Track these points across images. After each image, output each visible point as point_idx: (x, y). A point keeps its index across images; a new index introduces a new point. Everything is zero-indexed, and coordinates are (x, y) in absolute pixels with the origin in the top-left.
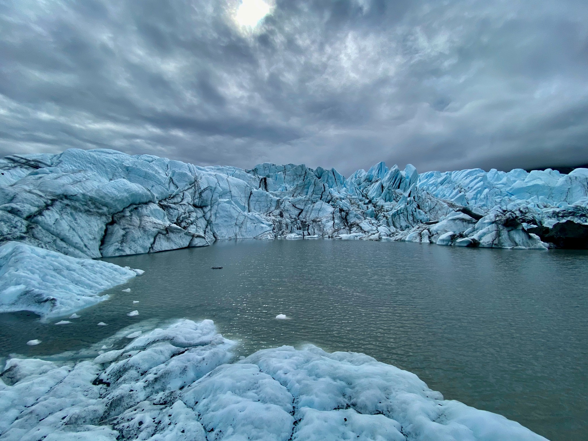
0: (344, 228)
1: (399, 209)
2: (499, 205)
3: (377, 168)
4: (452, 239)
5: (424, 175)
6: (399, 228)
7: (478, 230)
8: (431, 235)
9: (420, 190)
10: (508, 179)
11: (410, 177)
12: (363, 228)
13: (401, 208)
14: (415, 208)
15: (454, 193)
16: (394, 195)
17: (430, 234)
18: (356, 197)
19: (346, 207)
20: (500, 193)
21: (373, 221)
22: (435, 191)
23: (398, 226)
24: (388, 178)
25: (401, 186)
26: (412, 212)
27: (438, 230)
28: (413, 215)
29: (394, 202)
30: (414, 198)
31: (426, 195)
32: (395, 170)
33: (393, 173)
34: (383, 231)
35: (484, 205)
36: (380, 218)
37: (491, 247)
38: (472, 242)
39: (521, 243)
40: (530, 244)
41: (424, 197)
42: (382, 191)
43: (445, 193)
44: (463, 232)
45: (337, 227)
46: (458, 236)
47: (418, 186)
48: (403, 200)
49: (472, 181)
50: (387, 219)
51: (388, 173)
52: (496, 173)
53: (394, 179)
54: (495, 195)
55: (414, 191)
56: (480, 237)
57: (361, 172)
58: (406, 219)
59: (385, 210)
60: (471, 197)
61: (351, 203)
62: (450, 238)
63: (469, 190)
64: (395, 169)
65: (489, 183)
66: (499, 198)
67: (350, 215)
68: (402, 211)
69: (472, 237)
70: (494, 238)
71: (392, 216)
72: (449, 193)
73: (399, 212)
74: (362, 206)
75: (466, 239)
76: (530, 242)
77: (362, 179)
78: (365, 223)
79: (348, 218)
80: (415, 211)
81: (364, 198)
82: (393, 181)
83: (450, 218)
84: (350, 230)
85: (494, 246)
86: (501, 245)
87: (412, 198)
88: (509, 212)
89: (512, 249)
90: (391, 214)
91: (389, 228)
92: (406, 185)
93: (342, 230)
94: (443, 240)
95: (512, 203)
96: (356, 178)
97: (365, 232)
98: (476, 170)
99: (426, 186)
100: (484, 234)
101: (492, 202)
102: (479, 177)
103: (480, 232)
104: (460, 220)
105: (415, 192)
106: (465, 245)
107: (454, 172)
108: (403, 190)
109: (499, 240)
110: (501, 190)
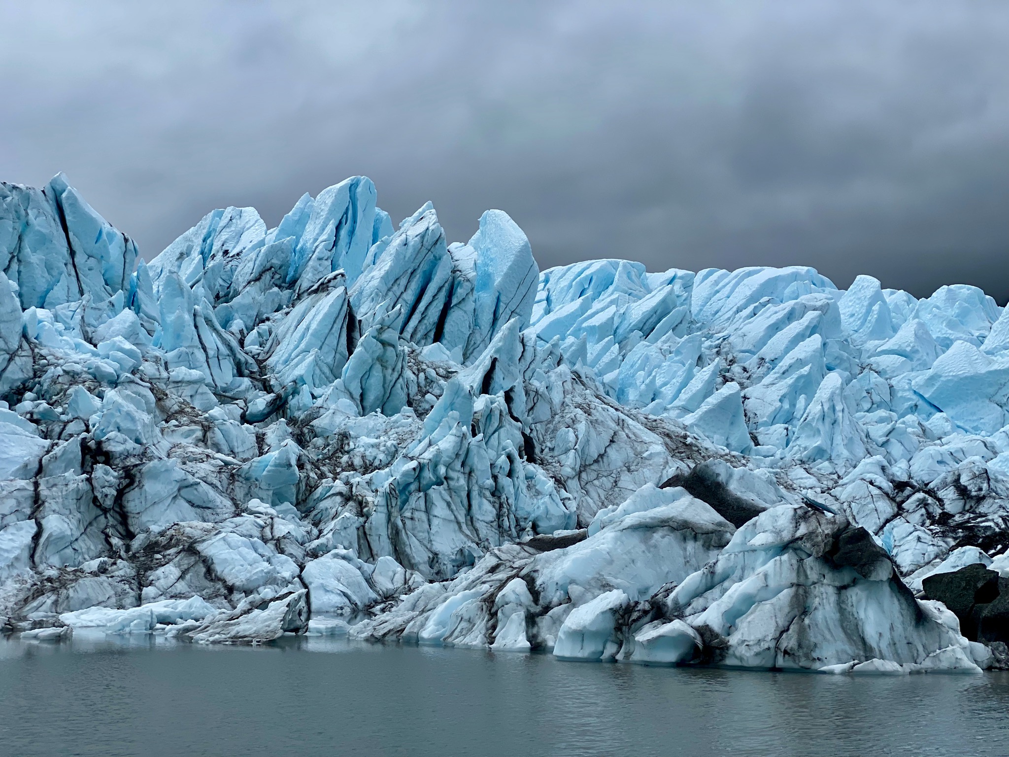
0: (102, 570)
1: (428, 455)
2: (879, 457)
3: (331, 212)
4: (618, 628)
5: (570, 276)
6: (425, 568)
7: (726, 584)
8: (537, 609)
9: (540, 355)
10: (922, 334)
11: (498, 280)
12: (218, 568)
13: (439, 453)
14: (510, 457)
15: (697, 383)
16: (409, 374)
17: (536, 601)
18: (195, 374)
19: (128, 432)
20: (887, 398)
21: (283, 528)
22: (613, 365)
23: (420, 555)
24: (385, 278)
25: (448, 328)
26: (495, 478)
27: (572, 582)
28: (496, 492)
29: (405, 417)
30: (509, 398)
31: (568, 386)
32: (423, 236)
33: (410, 250)
34: (333, 584)
35: (820, 453)
36: (323, 505)
37: (769, 664)
38: (699, 641)
39: (884, 645)
40: (921, 649)
41: (557, 397)
42: (351, 346)
43: (659, 382)
44: (668, 591)
45: (55, 560)
46: (645, 612)
47: (530, 333)
48: (452, 406)
49: (776, 328)
50: (360, 514)
51: (386, 244)
52: (876, 297)
53: (414, 286)
54: (867, 406)
55: (511, 359)
56: (732, 618)
57: (238, 224)
58: (462, 519)
59: (357, 461)
60: (771, 409)
61: (163, 410)
62: (610, 624)
63: (762, 370)
64: (421, 228)
65: (845, 343)
66: (881, 420)
67: (150, 487)
68: (442, 470)
69: (699, 620)
70: (782, 622)
71: (389, 496)
72: (677, 381)
73: (428, 475)
74: (225, 434)
75: (676, 625)
76: (919, 639)
77: (246, 269)
78: (235, 538)
79: (133, 501)
80: (510, 474)
81: (246, 382)
82: (410, 296)
83: (629, 520)
84: (140, 581)
85: (781, 662)
86: (807, 656)
87: (499, 398)
88: (916, 490)
89: (849, 673)
90: (385, 486)
91: (368, 567)
92: (476, 323)
93: (87, 582)
94: (580, 635)
95: (932, 449)
96: (205, 255)
97: (231, 589)
98: (795, 277)
99: (575, 334)
100: (749, 602)
101: (851, 440)
102: (805, 309)
103: (736, 590)
104: (673, 529)
105: (517, 369)
106: (672, 656)
107: (706, 277)
108: (459, 350)
109: (802, 632)
110: (893, 382)
